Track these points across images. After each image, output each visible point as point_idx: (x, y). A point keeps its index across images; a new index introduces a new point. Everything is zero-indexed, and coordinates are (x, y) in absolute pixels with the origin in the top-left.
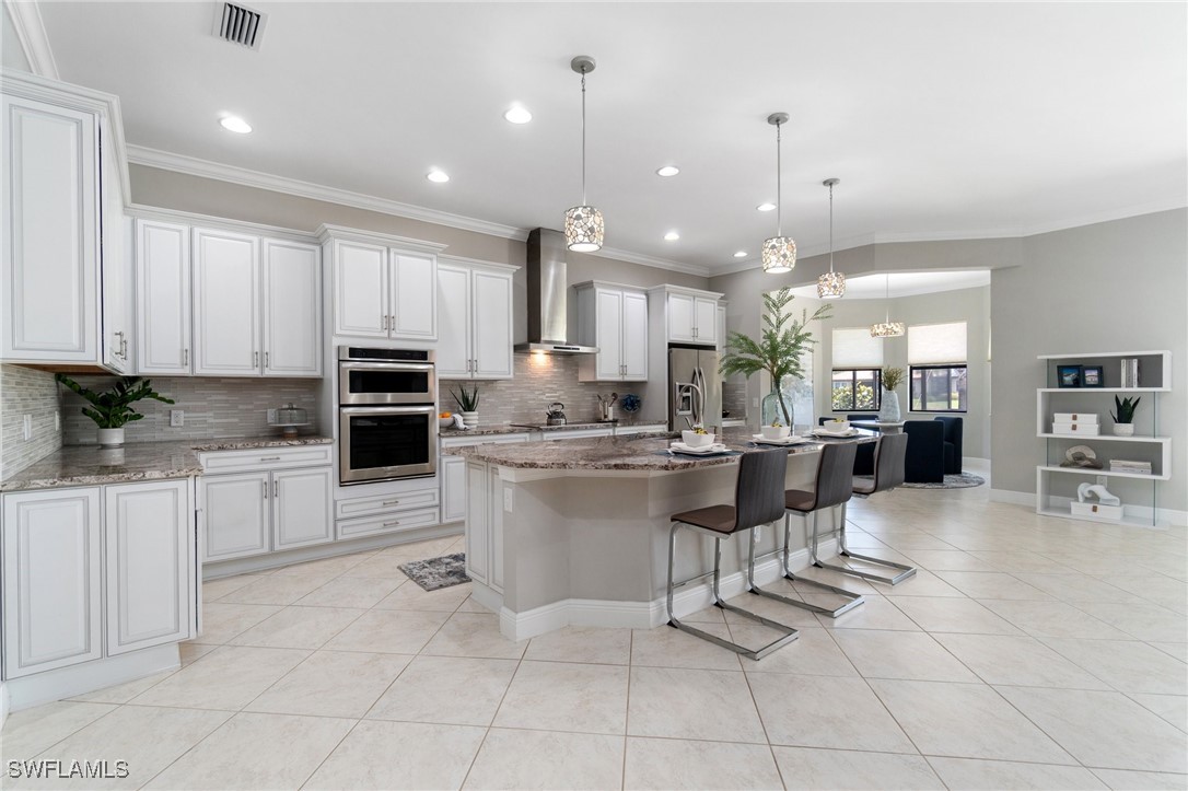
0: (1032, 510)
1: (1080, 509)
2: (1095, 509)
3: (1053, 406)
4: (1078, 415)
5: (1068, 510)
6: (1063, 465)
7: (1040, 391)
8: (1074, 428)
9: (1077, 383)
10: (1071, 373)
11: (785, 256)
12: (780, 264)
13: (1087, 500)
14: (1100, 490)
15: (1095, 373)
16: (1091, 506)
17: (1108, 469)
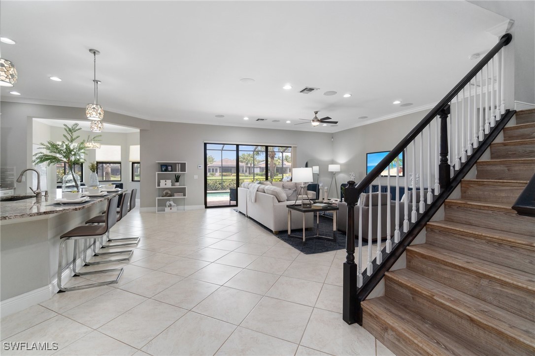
0: (155, 213)
1: (167, 209)
2: (171, 209)
3: (160, 178)
4: (167, 181)
5: (164, 211)
6: (162, 197)
7: (157, 173)
8: (166, 184)
9: (166, 170)
10: (165, 167)
11: (100, 114)
12: (97, 117)
13: (169, 206)
14: (172, 203)
15: (170, 167)
16: (170, 208)
17: (174, 196)
